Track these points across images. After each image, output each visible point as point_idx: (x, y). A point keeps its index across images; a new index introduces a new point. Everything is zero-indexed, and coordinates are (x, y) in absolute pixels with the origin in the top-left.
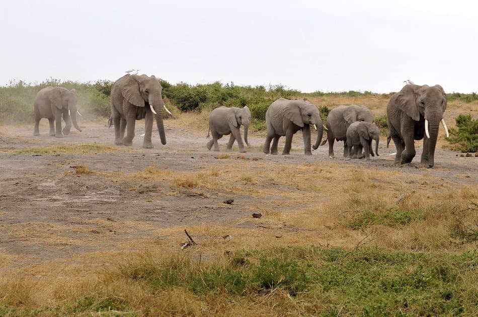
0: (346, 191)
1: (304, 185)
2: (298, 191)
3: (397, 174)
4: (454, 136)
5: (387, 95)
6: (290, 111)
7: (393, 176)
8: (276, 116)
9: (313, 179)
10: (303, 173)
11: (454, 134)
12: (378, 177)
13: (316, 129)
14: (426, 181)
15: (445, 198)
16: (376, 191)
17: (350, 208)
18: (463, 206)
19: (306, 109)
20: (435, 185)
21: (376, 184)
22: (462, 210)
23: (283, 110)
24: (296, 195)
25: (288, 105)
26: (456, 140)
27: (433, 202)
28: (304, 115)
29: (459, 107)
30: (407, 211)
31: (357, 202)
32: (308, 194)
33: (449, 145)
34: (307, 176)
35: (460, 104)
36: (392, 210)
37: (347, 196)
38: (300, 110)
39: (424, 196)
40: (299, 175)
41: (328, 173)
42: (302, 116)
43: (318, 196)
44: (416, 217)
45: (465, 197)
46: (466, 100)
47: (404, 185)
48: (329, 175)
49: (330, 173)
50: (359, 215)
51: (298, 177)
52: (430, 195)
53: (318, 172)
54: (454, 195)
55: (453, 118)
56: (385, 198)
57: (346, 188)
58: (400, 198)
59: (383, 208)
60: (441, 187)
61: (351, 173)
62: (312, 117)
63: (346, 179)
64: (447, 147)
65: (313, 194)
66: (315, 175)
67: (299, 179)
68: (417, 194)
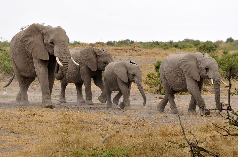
0: (57, 133)
1: (19, 129)
2: (13, 135)
3: (103, 116)
4: (153, 80)
5: (94, 44)
6: (187, 63)
7: (100, 118)
8: (171, 69)
9: (27, 123)
10: (18, 117)
11: (153, 79)
12: (86, 119)
13: (213, 83)
14: (129, 122)
15: (145, 137)
16: (84, 132)
17: (61, 148)
18: (162, 144)
19: (204, 62)
20: (137, 125)
21: (84, 125)
22: (160, 147)
23: (180, 61)
24: (11, 138)
25: (185, 57)
26: (155, 84)
27: (135, 141)
28: (201, 68)
29: (157, 54)
30: (112, 150)
31: (66, 143)
32: (22, 137)
33: (150, 89)
34: (21, 120)
35: (158, 51)
36: (98, 149)
37: (58, 138)
38: (197, 63)
39: (127, 135)
40: (14, 120)
41: (41, 117)
42: (199, 69)
43: (32, 139)
44: (120, 155)
45: (163, 135)
46: (163, 48)
47: (109, 125)
48: (41, 119)
49: (42, 116)
50: (68, 155)
51: (13, 121)
52: (133, 134)
53: (31, 116)
54: (154, 134)
55: (153, 64)
56: (92, 139)
57: (57, 130)
58: (106, 137)
59: (90, 147)
60: (142, 127)
61: (61, 116)
62: (210, 71)
63: (57, 122)
64: (148, 90)
65: (27, 137)
66: (28, 119)
67: (14, 123)
68: (121, 134)
